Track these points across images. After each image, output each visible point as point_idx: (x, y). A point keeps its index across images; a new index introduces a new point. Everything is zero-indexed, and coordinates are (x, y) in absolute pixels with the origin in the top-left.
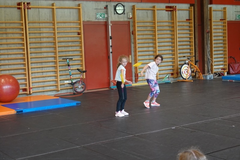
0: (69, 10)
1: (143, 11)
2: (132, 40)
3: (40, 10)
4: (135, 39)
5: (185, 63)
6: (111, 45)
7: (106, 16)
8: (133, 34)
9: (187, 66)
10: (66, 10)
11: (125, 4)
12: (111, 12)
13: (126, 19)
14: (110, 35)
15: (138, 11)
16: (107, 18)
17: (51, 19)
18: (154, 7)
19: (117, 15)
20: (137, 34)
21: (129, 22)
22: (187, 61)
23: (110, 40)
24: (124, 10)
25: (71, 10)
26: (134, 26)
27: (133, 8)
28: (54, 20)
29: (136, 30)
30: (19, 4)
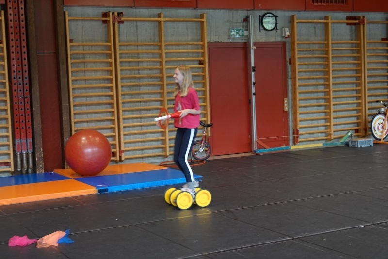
0: (185, 24)
1: (308, 25)
2: (290, 74)
3: (139, 24)
4: (294, 71)
5: (379, 113)
6: (253, 81)
7: (246, 33)
8: (290, 63)
9: (382, 117)
10: (181, 24)
11: (279, 13)
12: (255, 27)
13: (279, 39)
14: (253, 65)
15: (300, 25)
16: (248, 37)
17: (157, 39)
18: (326, 18)
19: (264, 32)
20: (297, 63)
21: (284, 43)
22: (383, 110)
23: (253, 74)
24: (276, 23)
25: (189, 24)
26: (293, 50)
27: (292, 20)
28: (160, 41)
29: (297, 56)
30: (105, 15)
